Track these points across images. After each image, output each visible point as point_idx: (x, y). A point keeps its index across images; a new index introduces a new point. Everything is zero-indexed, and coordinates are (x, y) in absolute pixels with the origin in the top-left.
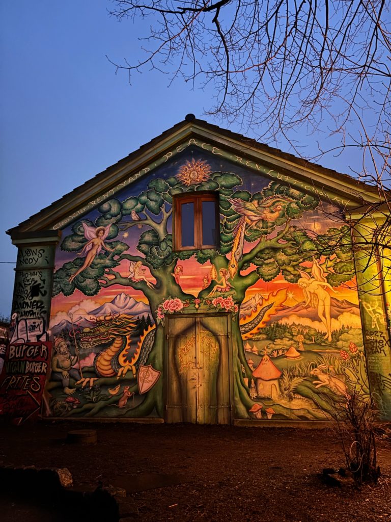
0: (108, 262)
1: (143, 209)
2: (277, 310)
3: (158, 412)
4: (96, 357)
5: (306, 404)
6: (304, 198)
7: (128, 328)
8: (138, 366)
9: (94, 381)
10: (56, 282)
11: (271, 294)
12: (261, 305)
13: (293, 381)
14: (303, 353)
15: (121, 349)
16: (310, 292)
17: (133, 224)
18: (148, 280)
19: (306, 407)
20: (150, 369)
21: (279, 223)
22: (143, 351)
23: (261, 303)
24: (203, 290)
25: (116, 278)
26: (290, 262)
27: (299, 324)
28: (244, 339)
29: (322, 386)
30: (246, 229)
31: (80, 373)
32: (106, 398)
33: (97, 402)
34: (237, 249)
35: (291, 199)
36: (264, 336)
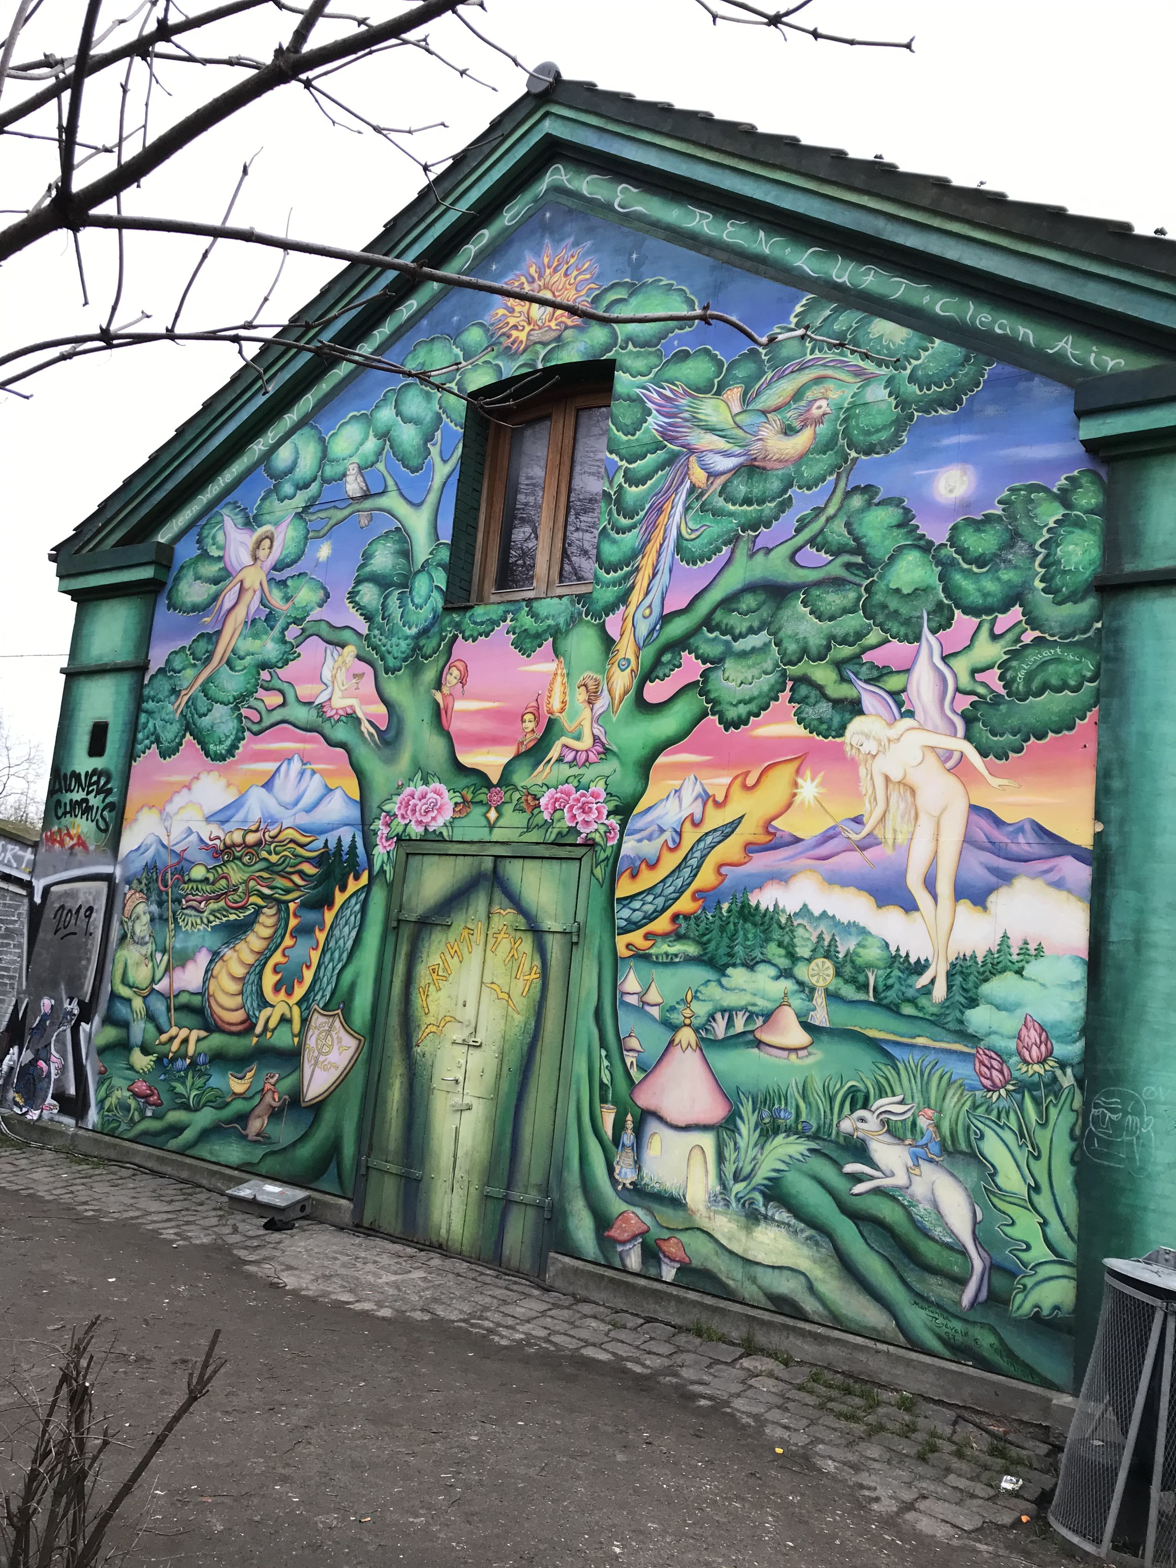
0: (270, 649)
1: (379, 453)
2: (750, 848)
3: (340, 1176)
4: (211, 961)
5: (806, 1251)
6: (924, 354)
7: (296, 879)
8: (308, 1008)
9: (199, 1040)
10: (146, 712)
11: (739, 781)
12: (696, 825)
13: (768, 1147)
14: (825, 1038)
15: (273, 944)
16: (887, 779)
17: (346, 512)
18: (365, 714)
19: (804, 1264)
20: (337, 1024)
21: (808, 472)
22: (327, 959)
23: (698, 817)
24: (518, 756)
25: (283, 705)
26: (828, 648)
27: (824, 914)
28: (622, 951)
29: (877, 1191)
30: (687, 509)
31: (168, 1010)
32: (220, 1102)
33: (196, 1110)
34: (647, 593)
35: (869, 366)
36: (692, 949)
